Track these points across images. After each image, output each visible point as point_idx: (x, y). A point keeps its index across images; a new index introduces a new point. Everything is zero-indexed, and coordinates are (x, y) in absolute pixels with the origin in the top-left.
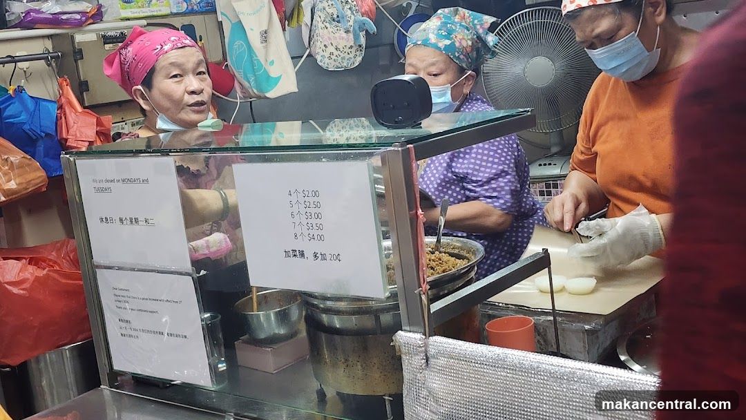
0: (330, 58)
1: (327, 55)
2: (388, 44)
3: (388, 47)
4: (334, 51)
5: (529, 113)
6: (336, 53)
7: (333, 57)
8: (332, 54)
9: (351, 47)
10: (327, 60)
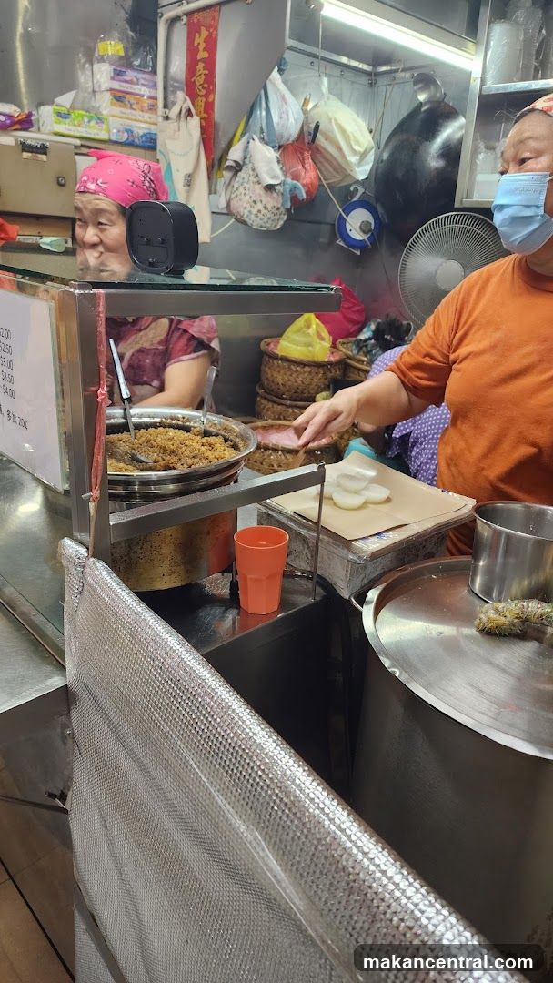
0: (256, 216)
1: (254, 211)
2: (328, 224)
3: (329, 227)
4: (262, 209)
5: (332, 292)
6: (264, 211)
7: (261, 215)
8: (259, 211)
9: (278, 209)
10: (253, 217)
